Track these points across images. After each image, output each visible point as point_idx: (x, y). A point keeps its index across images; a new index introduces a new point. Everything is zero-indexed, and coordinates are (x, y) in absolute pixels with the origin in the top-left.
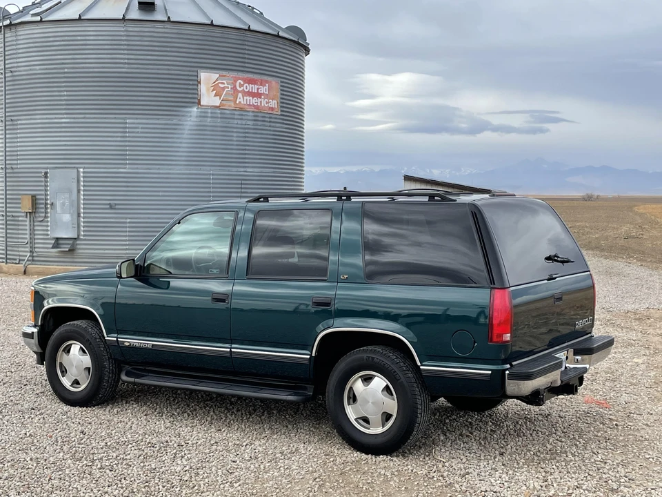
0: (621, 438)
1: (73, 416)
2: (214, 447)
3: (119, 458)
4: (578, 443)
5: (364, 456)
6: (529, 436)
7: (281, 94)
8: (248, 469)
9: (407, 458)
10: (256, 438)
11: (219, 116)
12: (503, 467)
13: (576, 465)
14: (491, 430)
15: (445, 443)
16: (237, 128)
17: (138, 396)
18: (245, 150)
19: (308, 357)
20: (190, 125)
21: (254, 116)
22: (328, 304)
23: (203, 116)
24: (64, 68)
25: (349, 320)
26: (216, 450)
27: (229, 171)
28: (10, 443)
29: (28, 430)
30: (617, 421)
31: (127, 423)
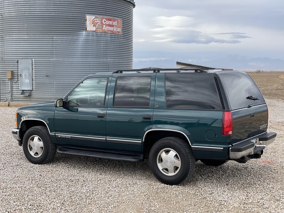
0: (280, 178)
1: (36, 168)
2: (99, 182)
3: (57, 186)
4: (261, 180)
5: (166, 185)
6: (239, 177)
7: (123, 25)
8: (115, 191)
9: (185, 186)
10: (117, 178)
11: (95, 35)
12: (228, 190)
13: (261, 189)
14: (222, 174)
15: (201, 180)
16: (103, 41)
17: (64, 160)
18: (107, 50)
19: (141, 142)
20: (82, 40)
21: (111, 35)
22: (150, 119)
23: (88, 35)
24: (25, 14)
25: (159, 126)
26: (100, 183)
27: (99, 60)
28: (9, 180)
29: (16, 174)
30: (277, 170)
31: (60, 171)
